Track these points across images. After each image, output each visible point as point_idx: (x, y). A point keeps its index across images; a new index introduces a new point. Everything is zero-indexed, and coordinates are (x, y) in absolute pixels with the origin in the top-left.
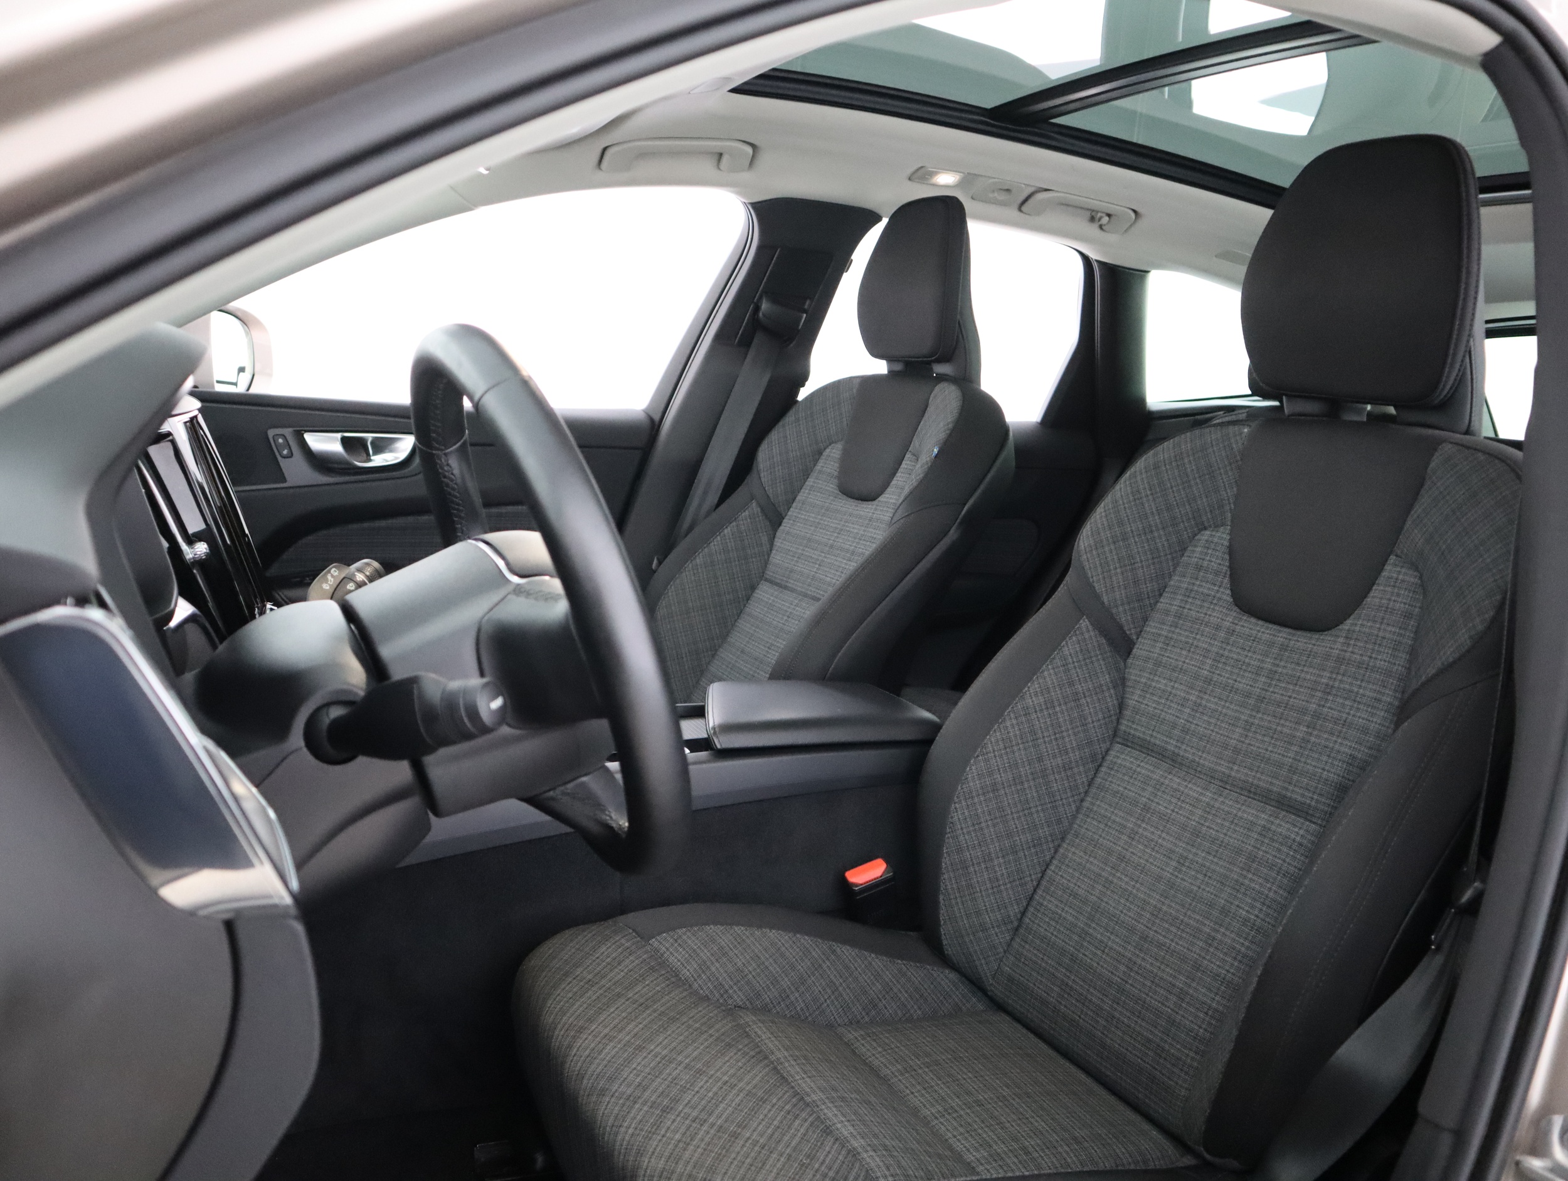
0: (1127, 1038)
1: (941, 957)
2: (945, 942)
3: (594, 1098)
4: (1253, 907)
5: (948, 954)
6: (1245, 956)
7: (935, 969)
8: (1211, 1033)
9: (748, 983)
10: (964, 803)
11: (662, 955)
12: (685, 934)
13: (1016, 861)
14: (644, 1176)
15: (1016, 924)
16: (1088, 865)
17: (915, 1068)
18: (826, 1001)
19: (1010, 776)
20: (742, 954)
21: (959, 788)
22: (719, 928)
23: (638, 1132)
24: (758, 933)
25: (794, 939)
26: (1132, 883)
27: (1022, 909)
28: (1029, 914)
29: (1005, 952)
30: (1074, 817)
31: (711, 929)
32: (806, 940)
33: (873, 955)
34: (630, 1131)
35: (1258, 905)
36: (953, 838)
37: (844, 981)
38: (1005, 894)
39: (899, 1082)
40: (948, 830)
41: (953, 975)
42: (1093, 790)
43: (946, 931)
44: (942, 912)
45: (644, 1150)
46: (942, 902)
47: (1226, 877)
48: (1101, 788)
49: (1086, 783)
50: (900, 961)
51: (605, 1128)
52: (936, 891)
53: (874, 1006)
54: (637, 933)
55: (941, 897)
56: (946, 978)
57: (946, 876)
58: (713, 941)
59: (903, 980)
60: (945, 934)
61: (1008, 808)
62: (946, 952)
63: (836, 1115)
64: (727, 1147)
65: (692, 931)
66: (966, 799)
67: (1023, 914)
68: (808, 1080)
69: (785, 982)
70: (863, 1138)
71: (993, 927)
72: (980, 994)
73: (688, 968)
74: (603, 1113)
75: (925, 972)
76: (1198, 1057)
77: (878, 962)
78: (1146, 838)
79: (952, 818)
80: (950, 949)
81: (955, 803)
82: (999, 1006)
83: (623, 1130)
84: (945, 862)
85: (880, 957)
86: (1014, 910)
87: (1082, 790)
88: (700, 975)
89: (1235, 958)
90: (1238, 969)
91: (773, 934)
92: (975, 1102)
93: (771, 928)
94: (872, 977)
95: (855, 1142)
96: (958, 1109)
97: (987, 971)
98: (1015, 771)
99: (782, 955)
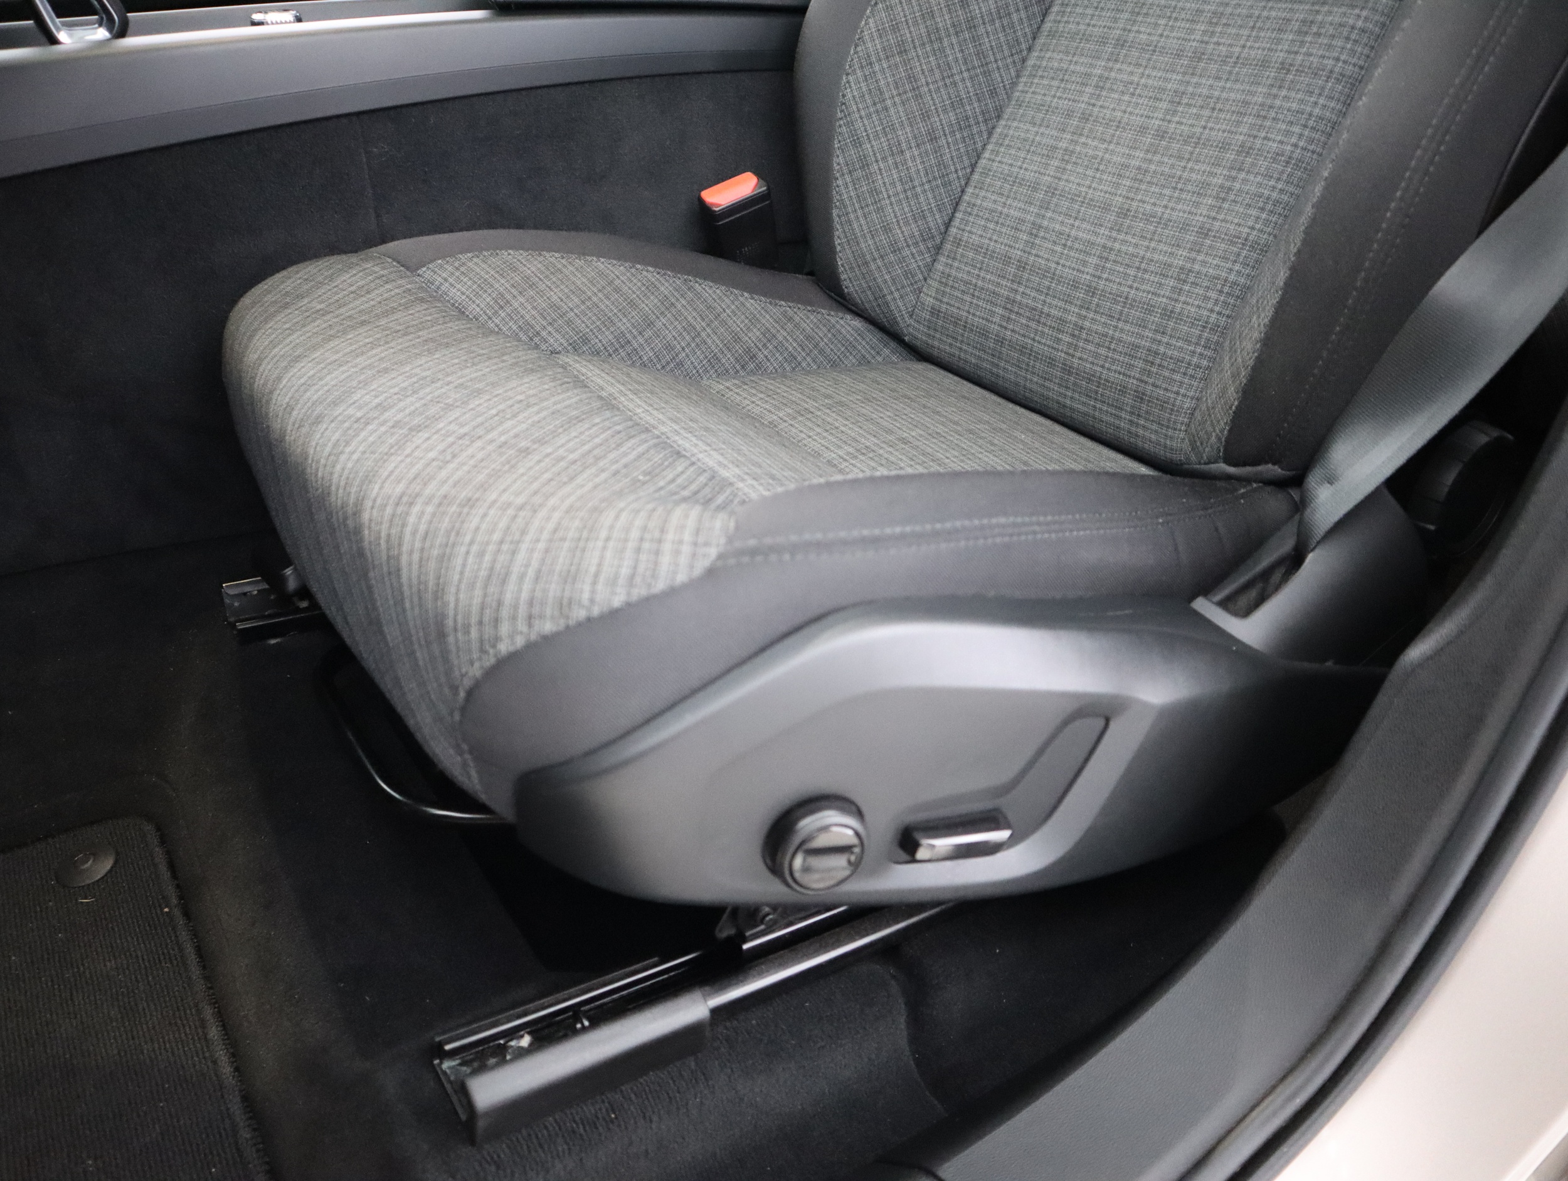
0: (1103, 351)
1: (841, 300)
2: (843, 277)
3: (304, 430)
4: (1288, 133)
5: (849, 294)
6: (1277, 202)
7: (832, 313)
8: (1228, 317)
9: (569, 323)
10: (859, 73)
11: (438, 288)
12: (471, 259)
13: (936, 152)
14: (372, 508)
15: (938, 240)
16: (1037, 138)
17: (812, 410)
18: (683, 349)
19: (923, 31)
20: (558, 286)
21: (852, 52)
22: (521, 255)
23: (367, 455)
24: (579, 263)
25: (633, 270)
26: (1104, 146)
27: (946, 219)
28: (956, 222)
29: (925, 279)
30: (1014, 84)
31: (506, 255)
32: (650, 274)
33: (746, 294)
34: (355, 457)
35: (1297, 129)
36: (847, 124)
37: (708, 325)
38: (922, 199)
39: (790, 427)
40: (839, 115)
41: (857, 323)
42: (1041, 40)
43: (844, 259)
44: (837, 233)
45: (374, 476)
46: (836, 219)
47: (1246, 103)
48: (1052, 34)
49: (1029, 36)
50: (783, 303)
51: (318, 462)
52: (828, 200)
53: (751, 358)
54: (398, 262)
55: (835, 212)
56: (849, 325)
57: (840, 182)
58: (514, 269)
59: (790, 326)
60: (842, 266)
61: (922, 77)
62: (846, 290)
63: (696, 445)
64: (513, 462)
65: (481, 257)
66: (862, 67)
67: (948, 225)
68: (655, 413)
69: (624, 325)
70: (737, 466)
71: (908, 246)
72: (893, 344)
73: (478, 302)
74: (317, 444)
75: (819, 316)
76: (1209, 353)
77: (753, 304)
78: (1121, 81)
79: (844, 96)
80: (851, 282)
81: (847, 74)
82: (919, 354)
83: (343, 457)
84: (838, 161)
85: (756, 297)
86: (935, 220)
87: (1024, 46)
88: (496, 312)
89: (1262, 209)
90: (1267, 222)
91: (602, 264)
92: (899, 439)
93: (599, 256)
94: (746, 321)
95: (725, 472)
96: (875, 448)
97: (903, 308)
98: (928, 23)
99: (617, 290)
